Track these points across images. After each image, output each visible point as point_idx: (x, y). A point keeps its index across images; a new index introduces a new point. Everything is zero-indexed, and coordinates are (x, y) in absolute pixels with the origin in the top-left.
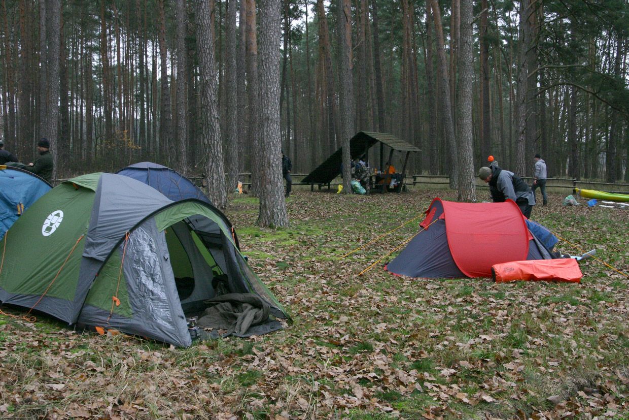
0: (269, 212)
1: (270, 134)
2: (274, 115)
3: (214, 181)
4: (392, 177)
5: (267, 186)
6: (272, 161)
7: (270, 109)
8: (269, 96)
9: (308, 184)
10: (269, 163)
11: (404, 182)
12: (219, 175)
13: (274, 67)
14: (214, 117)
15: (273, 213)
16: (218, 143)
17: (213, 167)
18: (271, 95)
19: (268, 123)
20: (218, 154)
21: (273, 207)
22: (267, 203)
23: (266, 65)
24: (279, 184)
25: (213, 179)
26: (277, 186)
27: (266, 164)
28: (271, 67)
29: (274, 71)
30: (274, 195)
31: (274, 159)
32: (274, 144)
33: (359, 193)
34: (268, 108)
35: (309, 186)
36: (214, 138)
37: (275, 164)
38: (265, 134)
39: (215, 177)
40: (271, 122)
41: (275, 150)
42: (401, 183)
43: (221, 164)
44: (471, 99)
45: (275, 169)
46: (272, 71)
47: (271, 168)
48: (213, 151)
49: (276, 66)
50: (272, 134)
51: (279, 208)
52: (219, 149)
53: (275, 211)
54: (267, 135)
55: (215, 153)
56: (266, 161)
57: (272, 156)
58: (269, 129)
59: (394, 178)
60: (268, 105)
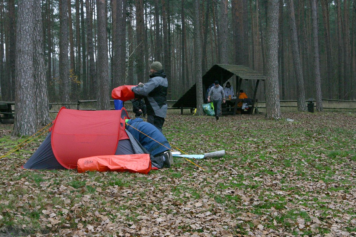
0: (18, 124)
1: (22, 63)
2: (25, 48)
3: (38, 104)
4: (243, 101)
5: (18, 104)
6: (22, 84)
7: (22, 43)
8: (22, 33)
9: (178, 109)
10: (20, 85)
11: (255, 106)
12: (41, 99)
13: (27, 11)
14: (38, 53)
15: (21, 125)
16: (41, 73)
17: (37, 92)
18: (23, 33)
19: (20, 54)
20: (41, 82)
21: (21, 120)
22: (17, 117)
23: (20, 8)
24: (27, 102)
25: (37, 102)
26: (25, 103)
27: (18, 86)
28: (24, 10)
29: (26, 13)
30: (22, 111)
31: (23, 82)
32: (24, 71)
33: (209, 115)
34: (20, 43)
35: (180, 110)
36: (38, 70)
37: (25, 87)
38: (18, 63)
39: (39, 100)
40: (23, 54)
41: (25, 76)
42: (253, 107)
43: (44, 90)
44: (277, 34)
45: (24, 90)
46: (25, 13)
47: (21, 90)
48: (37, 80)
49: (28, 9)
50: (23, 63)
51: (26, 120)
52: (42, 79)
53: (23, 123)
54: (19, 64)
55: (38, 81)
56: (18, 84)
57: (22, 80)
58: (20, 59)
59: (245, 102)
60: (21, 40)
